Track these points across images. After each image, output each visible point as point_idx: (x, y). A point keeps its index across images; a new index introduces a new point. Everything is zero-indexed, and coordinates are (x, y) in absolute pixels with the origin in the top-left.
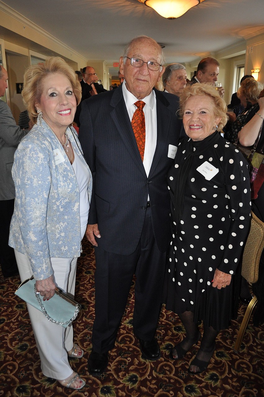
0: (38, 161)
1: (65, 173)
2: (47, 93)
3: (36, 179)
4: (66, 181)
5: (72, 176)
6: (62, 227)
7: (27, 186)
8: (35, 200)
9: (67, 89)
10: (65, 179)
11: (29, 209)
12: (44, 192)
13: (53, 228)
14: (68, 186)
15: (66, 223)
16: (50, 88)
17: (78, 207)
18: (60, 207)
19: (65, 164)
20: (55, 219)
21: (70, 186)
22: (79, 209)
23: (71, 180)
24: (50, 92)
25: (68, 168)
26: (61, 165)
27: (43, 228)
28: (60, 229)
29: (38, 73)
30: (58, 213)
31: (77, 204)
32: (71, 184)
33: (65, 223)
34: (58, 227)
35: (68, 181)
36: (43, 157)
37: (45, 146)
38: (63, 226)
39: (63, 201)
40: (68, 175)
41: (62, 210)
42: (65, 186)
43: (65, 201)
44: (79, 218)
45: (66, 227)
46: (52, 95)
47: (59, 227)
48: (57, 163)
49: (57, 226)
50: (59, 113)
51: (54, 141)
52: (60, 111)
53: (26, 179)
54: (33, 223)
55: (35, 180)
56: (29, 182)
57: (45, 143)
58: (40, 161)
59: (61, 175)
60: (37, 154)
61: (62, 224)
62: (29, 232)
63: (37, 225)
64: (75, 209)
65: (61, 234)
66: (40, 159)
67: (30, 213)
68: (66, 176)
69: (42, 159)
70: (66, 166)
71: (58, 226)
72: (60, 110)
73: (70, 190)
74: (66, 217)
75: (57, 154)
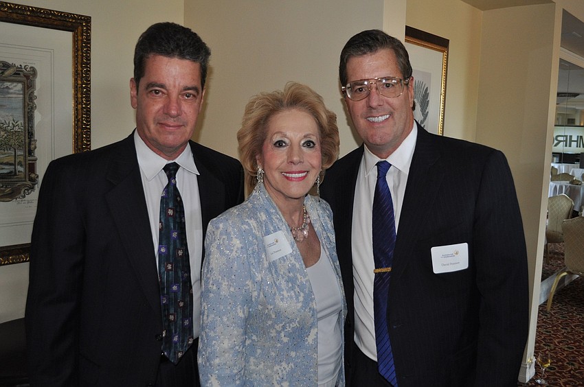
0: (231, 251)
1: (291, 274)
2: (271, 139)
3: (227, 283)
4: (292, 288)
5: (303, 280)
6: (284, 372)
7: (211, 295)
8: (222, 319)
9: (305, 137)
10: (290, 285)
11: (212, 334)
12: (238, 308)
13: (269, 371)
14: (297, 298)
15: (292, 365)
16: (277, 133)
17: (315, 337)
18: (282, 334)
19: (292, 259)
20: (273, 354)
21: (301, 299)
22: (316, 340)
23: (302, 287)
24: (277, 138)
25: (298, 266)
26: (284, 260)
27: (235, 371)
28: (280, 374)
29: (266, 105)
30: (279, 345)
31: (313, 331)
32: (302, 294)
33: (290, 365)
34: (277, 370)
35: (297, 289)
36: (240, 246)
37: (247, 227)
38: (287, 369)
39: (288, 325)
40: (297, 278)
41: (285, 340)
42: (291, 297)
43: (291, 325)
44: (316, 357)
45: (292, 371)
46: (280, 144)
47: (280, 371)
48: (275, 257)
49: (275, 369)
50: (285, 174)
51: (274, 217)
52: (287, 173)
53: (211, 283)
54: (217, 361)
55: (225, 284)
56: (215, 288)
57: (250, 222)
58: (234, 253)
59: (283, 278)
60: (230, 239)
61: (286, 366)
62: (210, 376)
63: (225, 364)
64: (310, 340)
65: (282, 384)
66: (235, 249)
67: (214, 342)
68: (292, 280)
69: (238, 248)
70: (293, 261)
71: (277, 368)
72: (287, 171)
73: (300, 305)
74: (293, 354)
75: (277, 241)
